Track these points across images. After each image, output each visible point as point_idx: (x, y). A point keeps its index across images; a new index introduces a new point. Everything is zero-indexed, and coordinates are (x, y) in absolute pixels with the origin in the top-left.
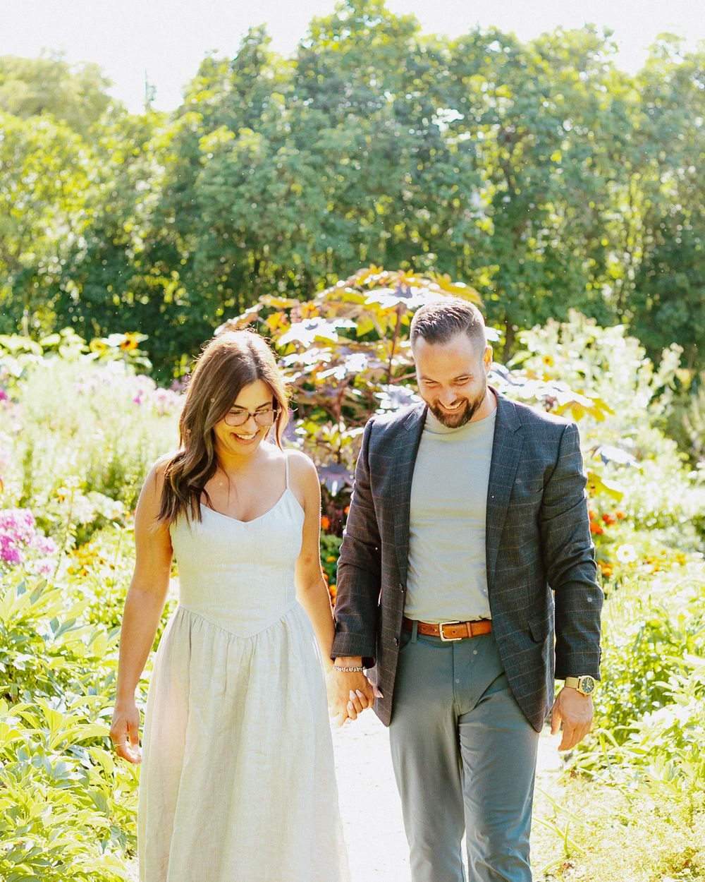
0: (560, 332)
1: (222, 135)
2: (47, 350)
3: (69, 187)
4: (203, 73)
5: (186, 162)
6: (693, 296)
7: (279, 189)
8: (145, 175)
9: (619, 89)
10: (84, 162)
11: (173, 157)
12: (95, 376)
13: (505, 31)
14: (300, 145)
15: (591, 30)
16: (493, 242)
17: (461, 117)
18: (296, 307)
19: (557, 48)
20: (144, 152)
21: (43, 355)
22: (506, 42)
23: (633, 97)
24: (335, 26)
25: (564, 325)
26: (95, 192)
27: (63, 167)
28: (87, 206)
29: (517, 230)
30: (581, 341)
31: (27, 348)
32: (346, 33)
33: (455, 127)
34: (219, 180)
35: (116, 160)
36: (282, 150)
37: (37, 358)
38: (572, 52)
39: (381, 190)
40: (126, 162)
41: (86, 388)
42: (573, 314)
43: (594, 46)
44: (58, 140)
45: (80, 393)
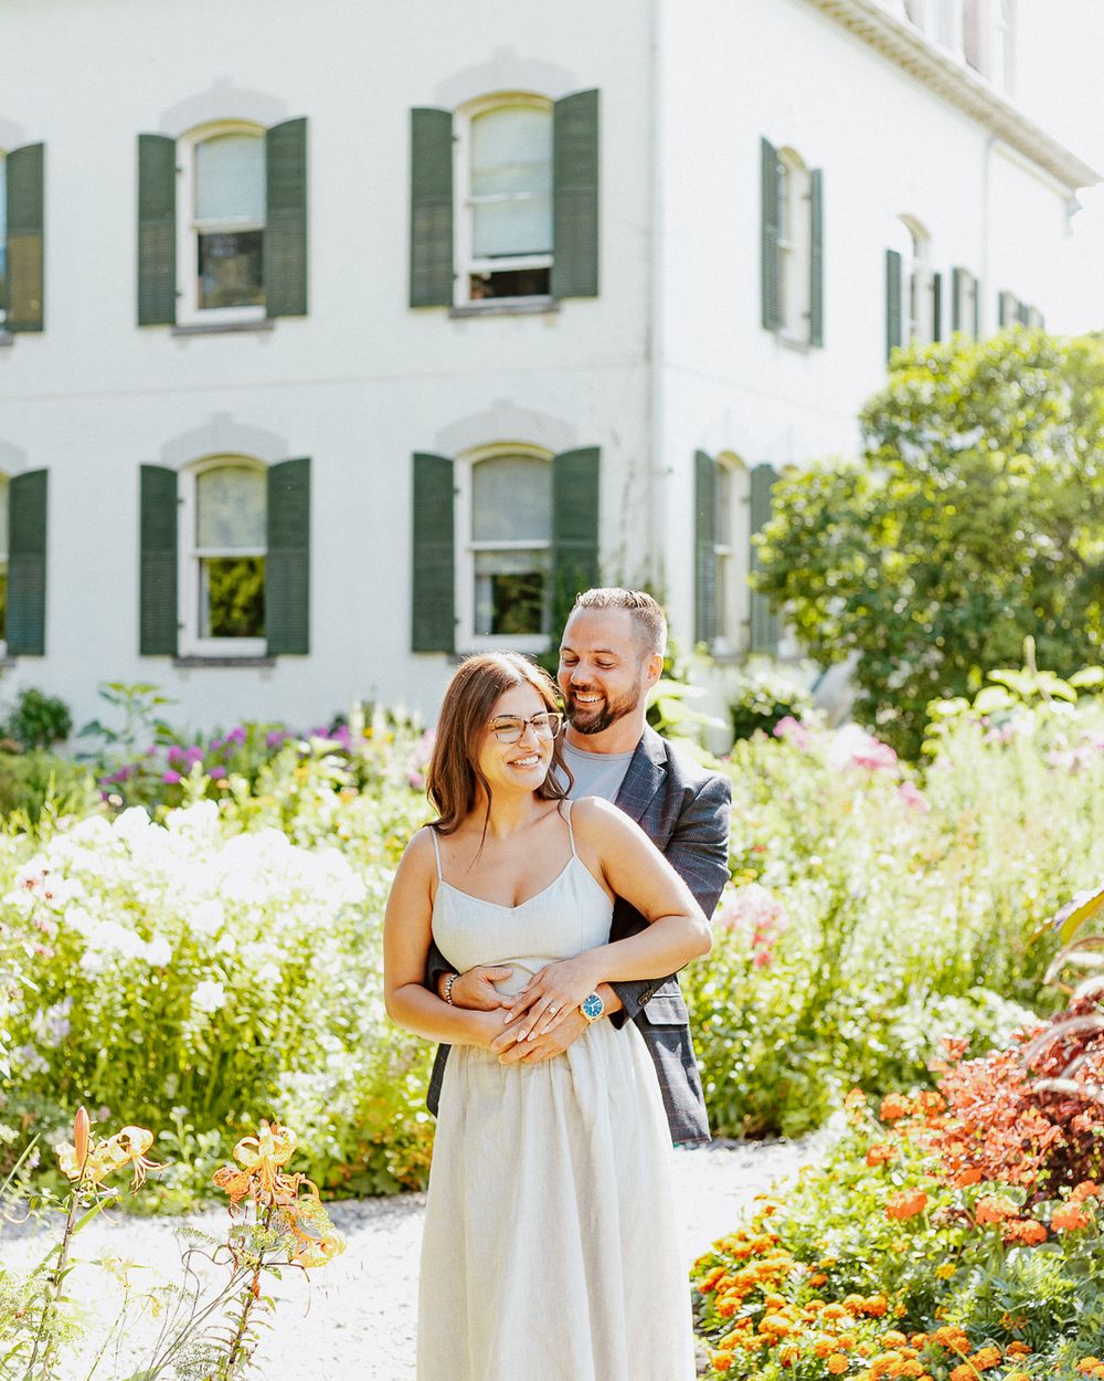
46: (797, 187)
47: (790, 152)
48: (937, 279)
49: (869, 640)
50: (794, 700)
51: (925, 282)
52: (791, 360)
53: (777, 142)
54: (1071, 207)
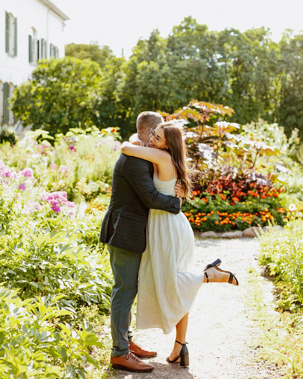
0: (255, 126)
1: (145, 63)
2: (87, 133)
3: (96, 81)
4: (138, 44)
5: (133, 72)
6: (298, 114)
7: (163, 80)
8: (119, 77)
9: (273, 47)
10: (101, 73)
11: (129, 71)
12: (101, 141)
13: (236, 29)
14: (170, 66)
15: (263, 28)
16: (233, 97)
17: (221, 57)
18: (168, 116)
19: (253, 34)
20: (119, 70)
21: (86, 134)
22: (236, 32)
23: (278, 50)
24: (181, 28)
25: (257, 123)
26: (104, 82)
27: (94, 74)
28: (101, 87)
29: (240, 93)
30: (262, 129)
31: (80, 132)
32: (184, 30)
33: (219, 60)
34: (143, 78)
35: (111, 72)
36: (164, 68)
37: (84, 136)
38: (258, 36)
39: (196, 81)
40: (114, 73)
41: (98, 145)
42: (260, 120)
43: (264, 33)
44: (92, 66)
45: (96, 147)
46: (12, 21)
47: (10, 14)
48: (38, 42)
49: (35, 121)
50: (13, 134)
51: (36, 42)
52: (11, 59)
53: (8, 12)
54: (64, 25)
